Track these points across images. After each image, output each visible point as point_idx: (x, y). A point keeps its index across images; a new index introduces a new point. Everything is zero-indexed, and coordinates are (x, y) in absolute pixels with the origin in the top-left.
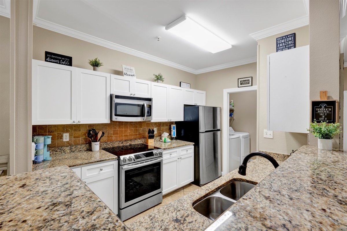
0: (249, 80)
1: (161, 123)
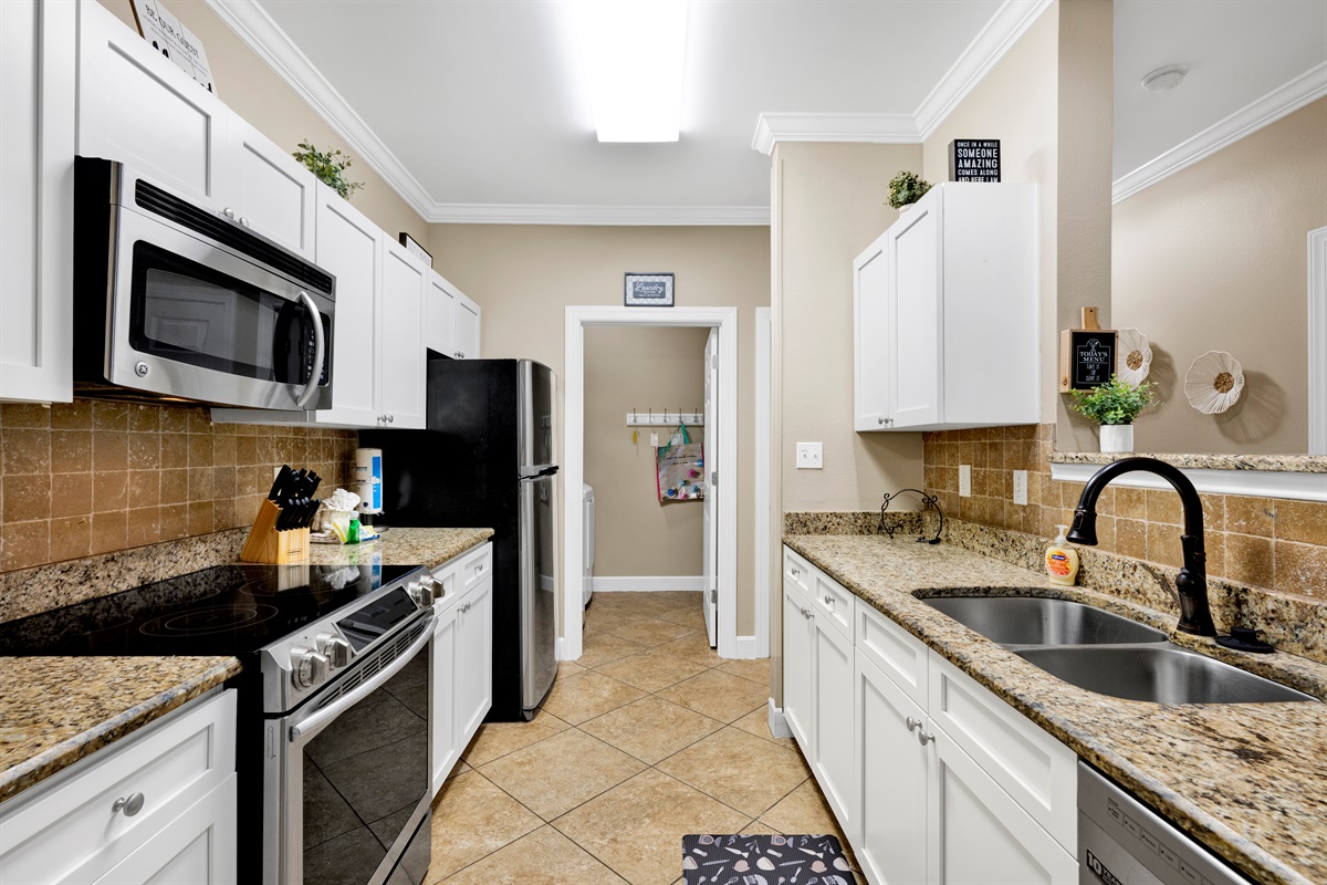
1: (307, 438)
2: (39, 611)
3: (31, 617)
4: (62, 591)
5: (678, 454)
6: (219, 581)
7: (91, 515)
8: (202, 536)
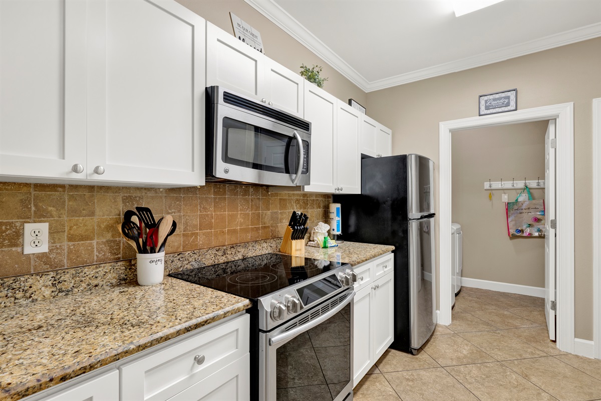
0: (508, 98)
1: (309, 199)
2: (209, 265)
3: (207, 267)
4: (216, 258)
5: (524, 207)
6: (272, 259)
7: (226, 229)
8: (265, 240)
